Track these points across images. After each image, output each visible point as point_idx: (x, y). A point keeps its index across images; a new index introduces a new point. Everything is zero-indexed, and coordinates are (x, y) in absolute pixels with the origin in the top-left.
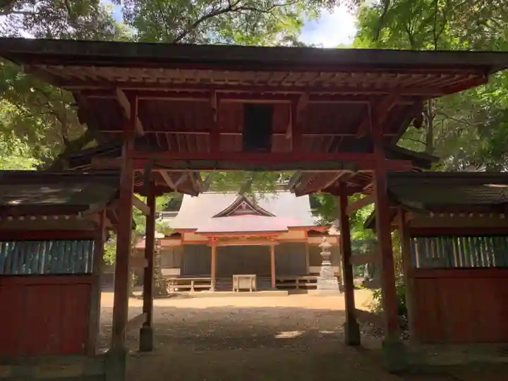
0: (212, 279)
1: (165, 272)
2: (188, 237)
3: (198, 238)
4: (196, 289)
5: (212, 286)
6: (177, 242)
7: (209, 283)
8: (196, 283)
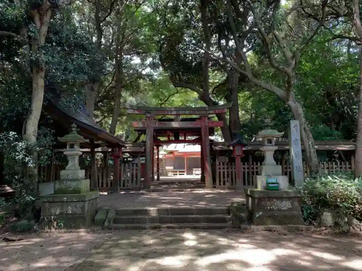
0: (185, 170)
1: (167, 168)
2: (176, 154)
3: (179, 154)
4: (180, 174)
5: (185, 173)
6: (171, 155)
7: (184, 172)
8: (180, 172)
